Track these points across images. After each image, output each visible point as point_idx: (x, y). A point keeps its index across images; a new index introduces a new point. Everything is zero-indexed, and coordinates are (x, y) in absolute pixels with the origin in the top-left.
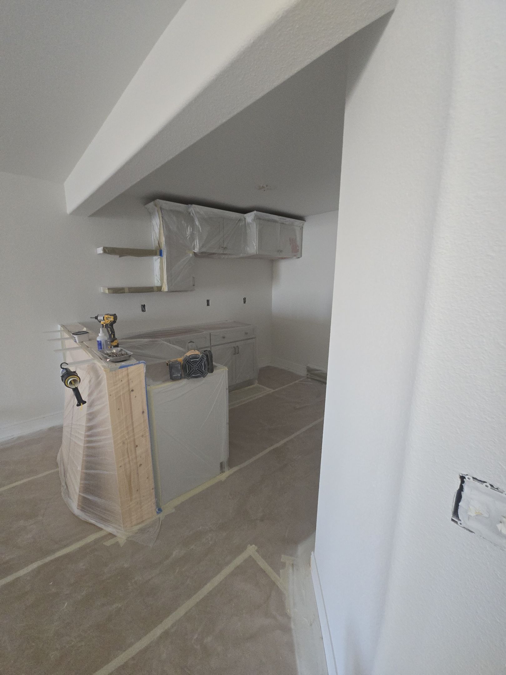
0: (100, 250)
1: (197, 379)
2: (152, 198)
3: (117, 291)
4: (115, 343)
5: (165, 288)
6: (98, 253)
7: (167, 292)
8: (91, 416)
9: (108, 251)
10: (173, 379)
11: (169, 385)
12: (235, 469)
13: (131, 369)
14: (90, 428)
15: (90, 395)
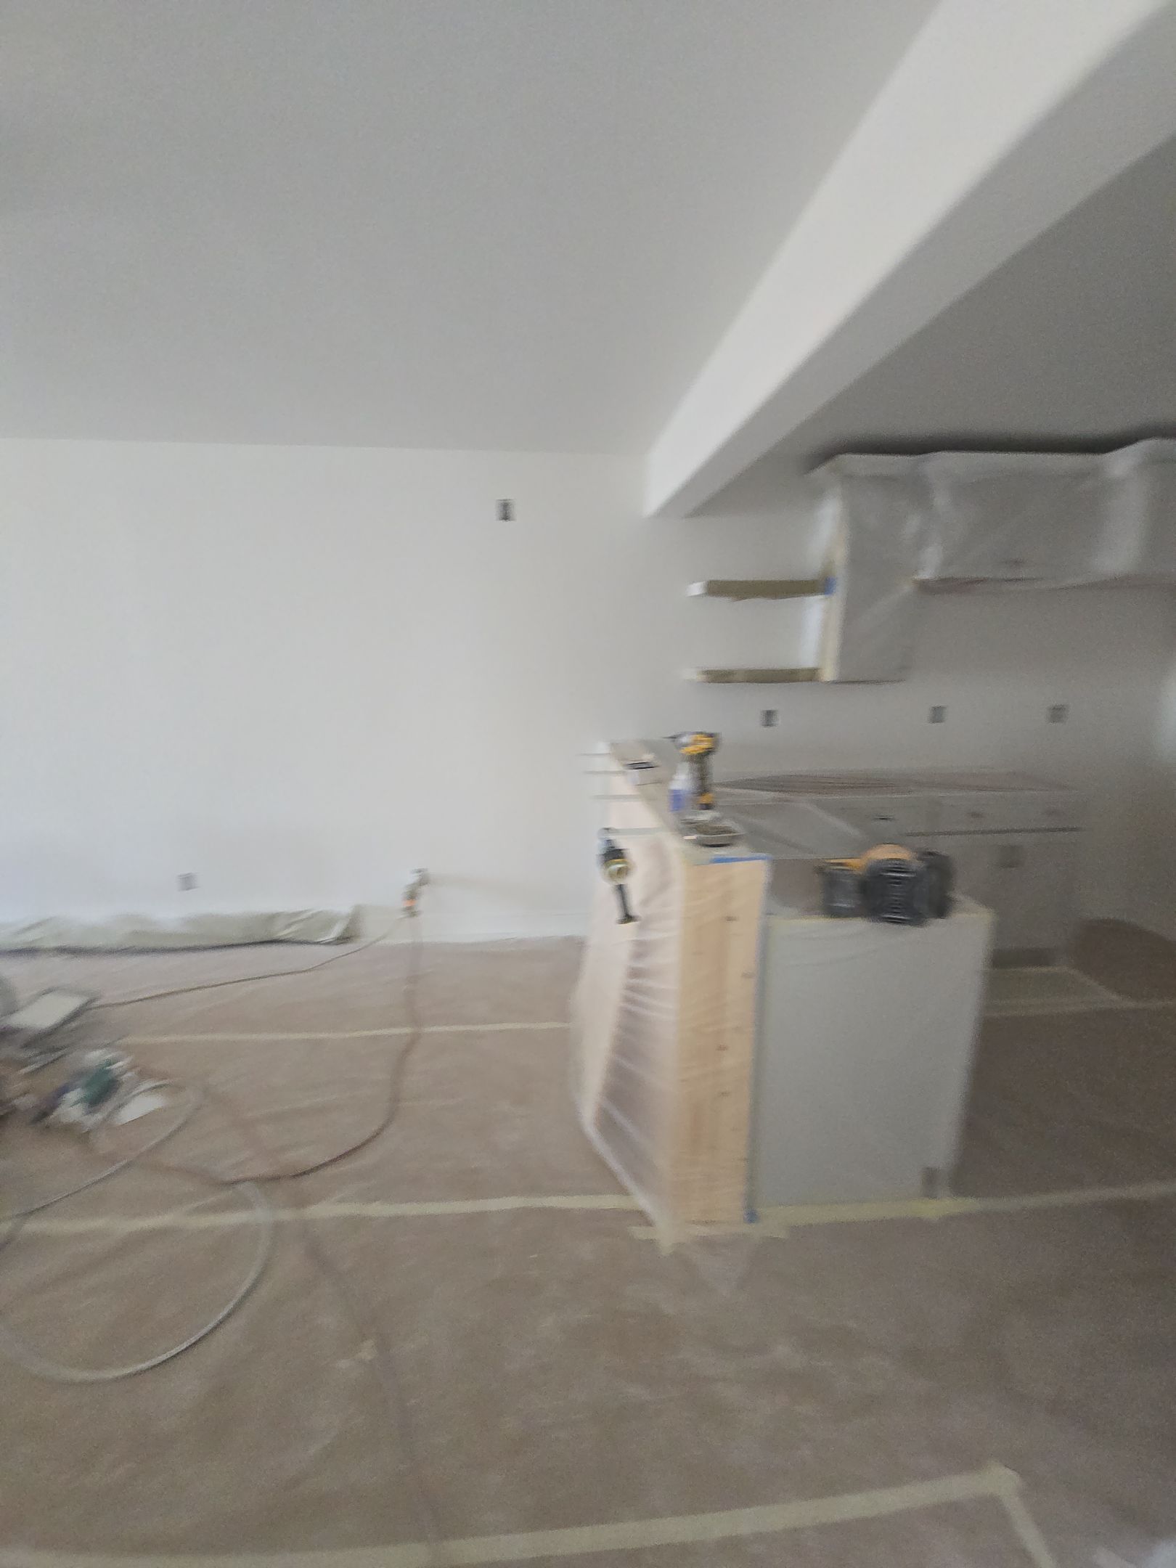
0: (696, 589)
1: (896, 926)
2: (827, 454)
3: (720, 677)
4: (704, 800)
5: (829, 674)
6: (689, 595)
7: (834, 683)
8: (642, 950)
9: (717, 589)
10: (833, 912)
11: (820, 924)
12: (970, 1205)
13: (738, 867)
14: (635, 973)
15: (646, 902)
